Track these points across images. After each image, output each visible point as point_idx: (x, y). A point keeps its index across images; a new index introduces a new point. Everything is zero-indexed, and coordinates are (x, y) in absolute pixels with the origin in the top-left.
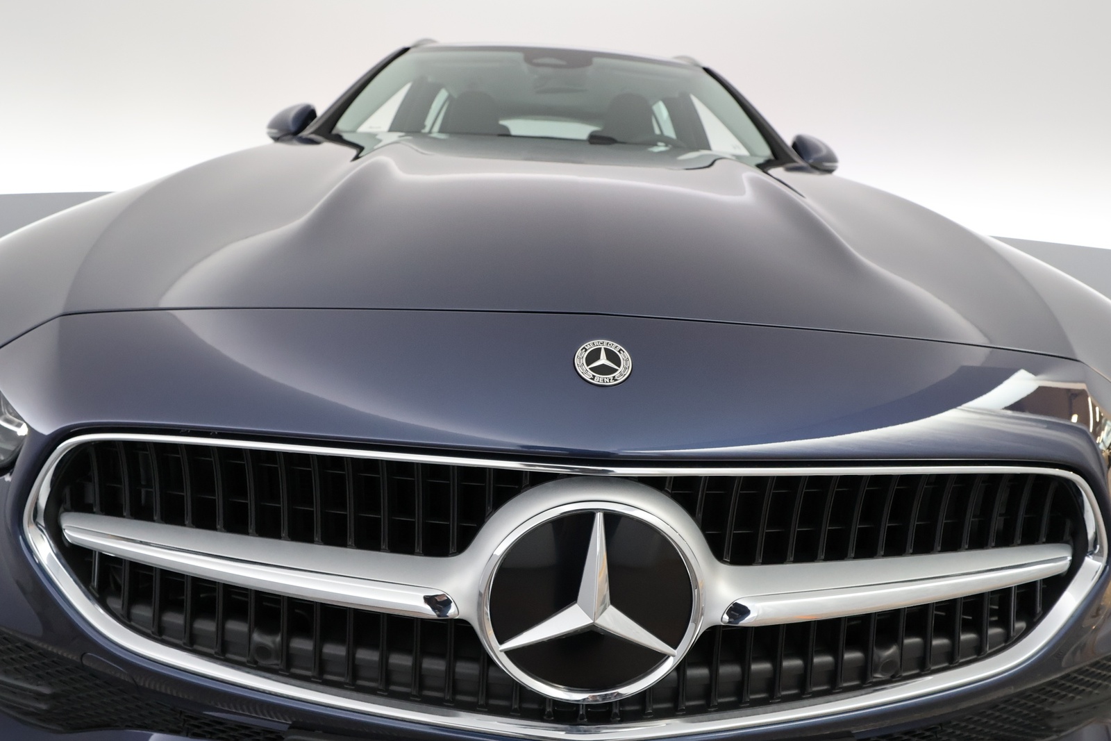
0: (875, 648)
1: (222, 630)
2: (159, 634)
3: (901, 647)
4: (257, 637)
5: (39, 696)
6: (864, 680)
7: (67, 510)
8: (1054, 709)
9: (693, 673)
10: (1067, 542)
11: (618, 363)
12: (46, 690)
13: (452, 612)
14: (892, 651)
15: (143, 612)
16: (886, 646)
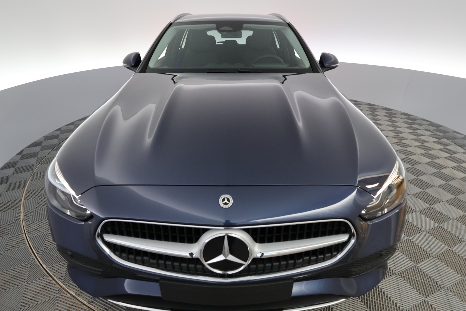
0: (296, 260)
1: (143, 259)
2: (128, 260)
3: (303, 259)
4: (151, 261)
5: (99, 271)
6: (294, 267)
7: (104, 233)
8: (352, 270)
9: (252, 266)
10: (348, 233)
11: (229, 202)
12: (101, 270)
13: (194, 256)
14: (301, 260)
15: (124, 255)
16: (299, 259)
